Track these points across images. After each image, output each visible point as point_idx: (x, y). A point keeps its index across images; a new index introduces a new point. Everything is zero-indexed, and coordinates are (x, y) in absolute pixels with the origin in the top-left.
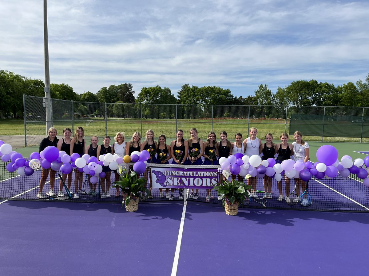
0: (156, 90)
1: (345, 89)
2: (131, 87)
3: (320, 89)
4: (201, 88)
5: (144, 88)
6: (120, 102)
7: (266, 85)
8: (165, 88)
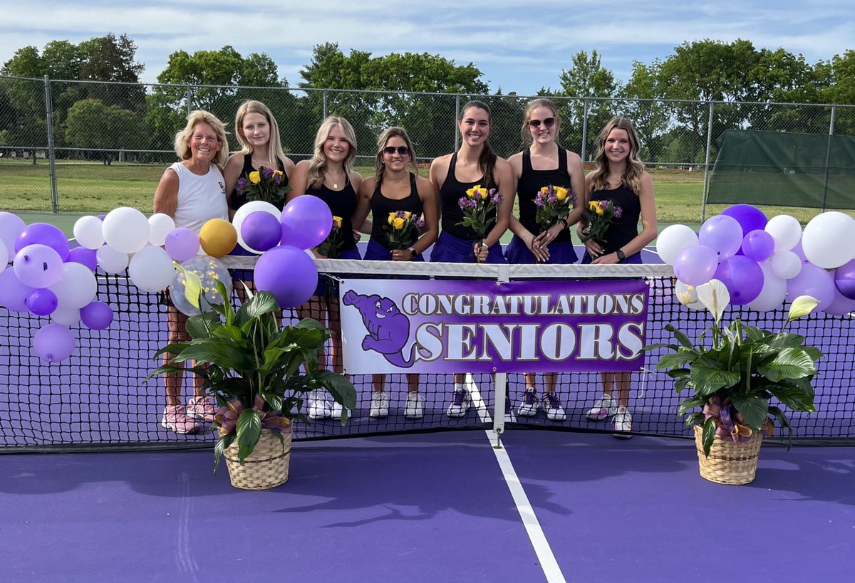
0: (222, 63)
1: (840, 72)
2: (131, 50)
3: (765, 72)
4: (381, 59)
5: (177, 55)
6: (94, 102)
7: (595, 54)
8: (256, 56)
